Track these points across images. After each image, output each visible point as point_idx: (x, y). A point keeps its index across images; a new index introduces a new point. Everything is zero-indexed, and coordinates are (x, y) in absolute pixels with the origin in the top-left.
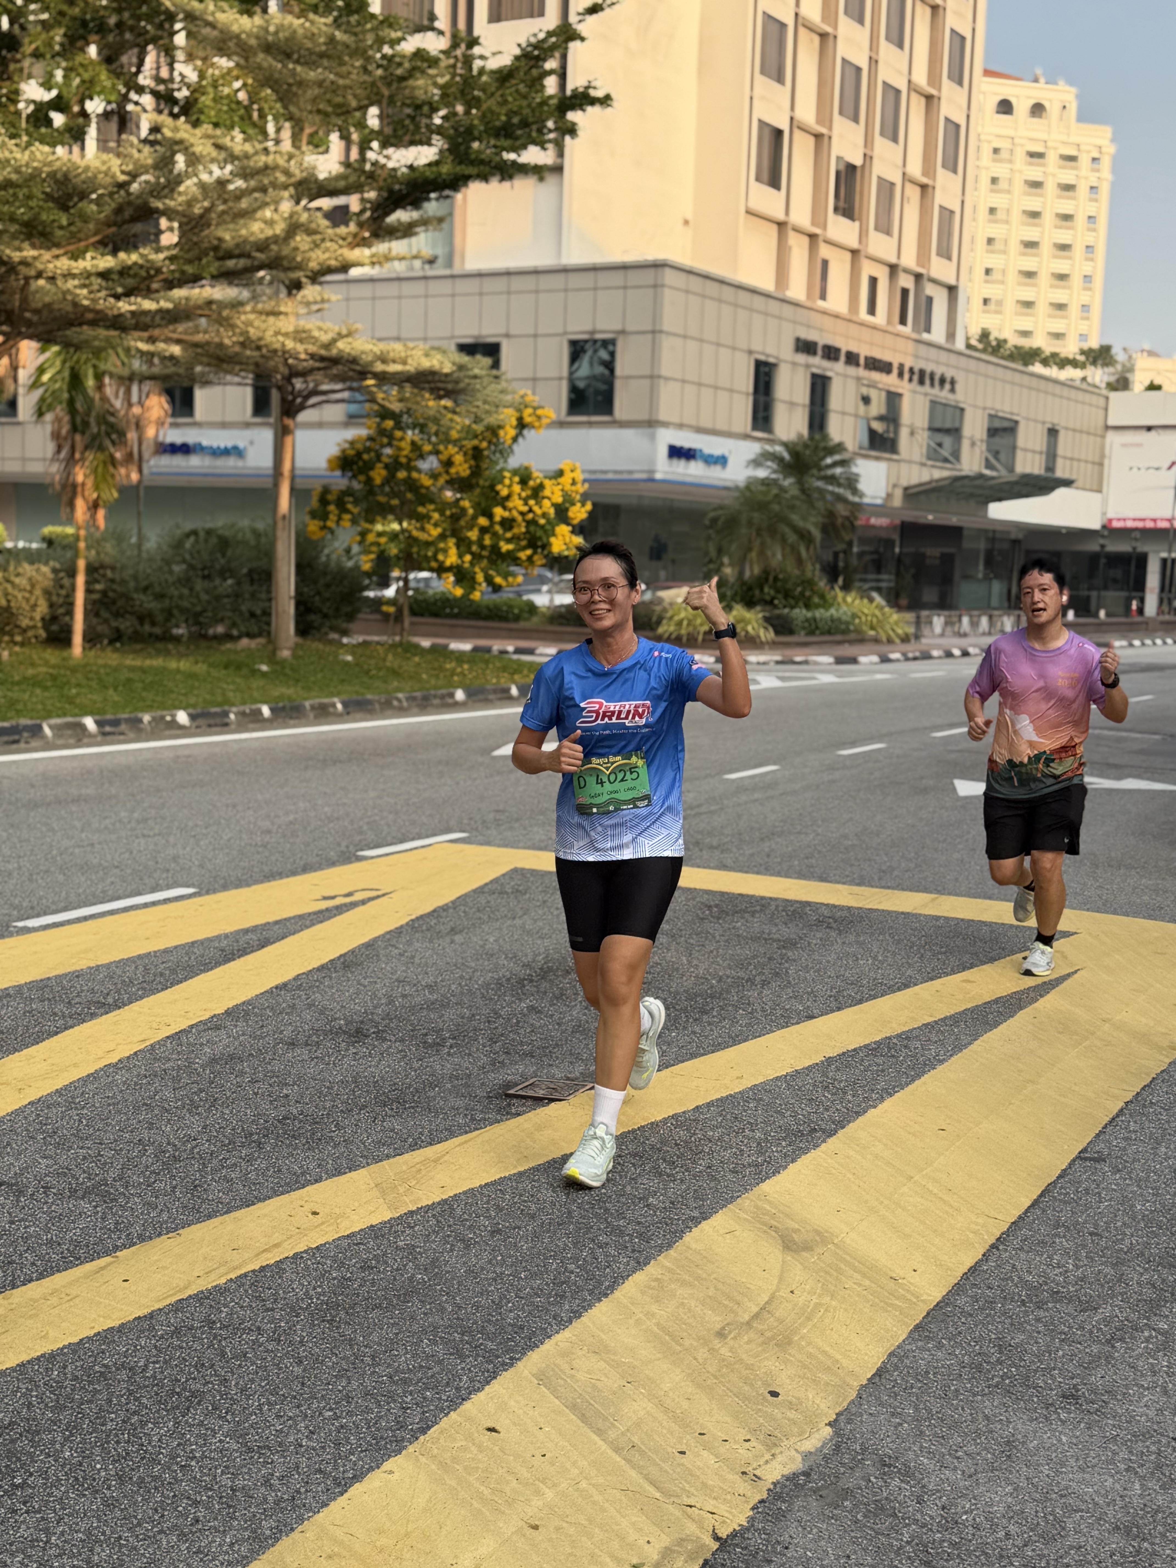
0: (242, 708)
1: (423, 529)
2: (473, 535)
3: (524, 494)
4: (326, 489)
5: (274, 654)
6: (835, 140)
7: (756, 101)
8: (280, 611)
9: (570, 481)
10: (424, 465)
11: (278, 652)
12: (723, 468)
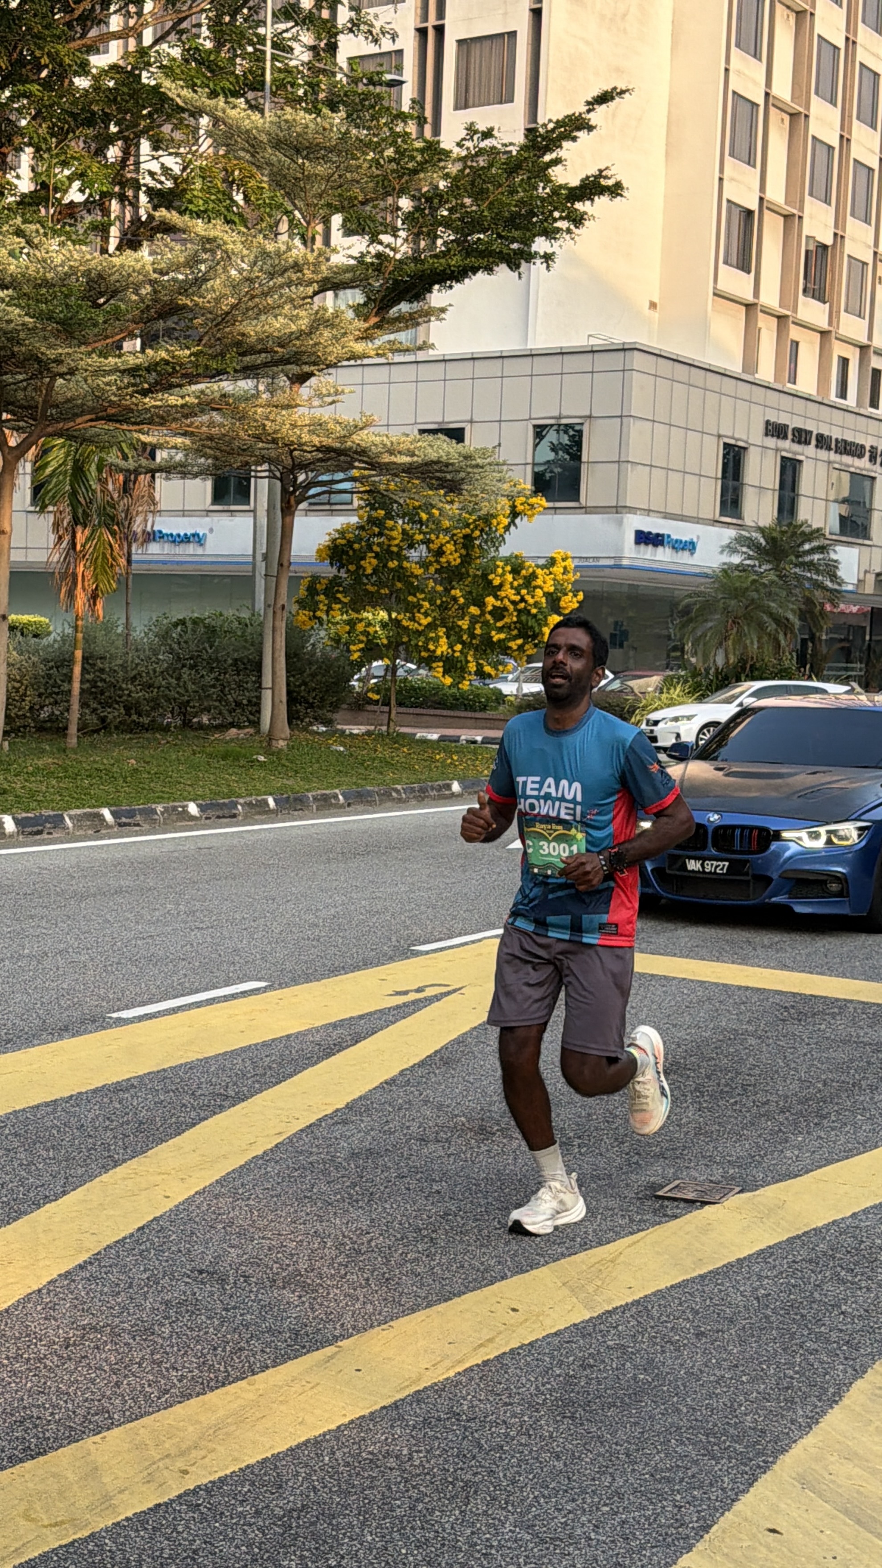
0: (248, 799)
1: (413, 619)
2: (464, 624)
3: (516, 584)
4: (315, 579)
5: (270, 745)
6: (806, 221)
7: (726, 183)
8: (277, 700)
9: (562, 570)
10: (414, 554)
11: (274, 742)
12: (692, 554)
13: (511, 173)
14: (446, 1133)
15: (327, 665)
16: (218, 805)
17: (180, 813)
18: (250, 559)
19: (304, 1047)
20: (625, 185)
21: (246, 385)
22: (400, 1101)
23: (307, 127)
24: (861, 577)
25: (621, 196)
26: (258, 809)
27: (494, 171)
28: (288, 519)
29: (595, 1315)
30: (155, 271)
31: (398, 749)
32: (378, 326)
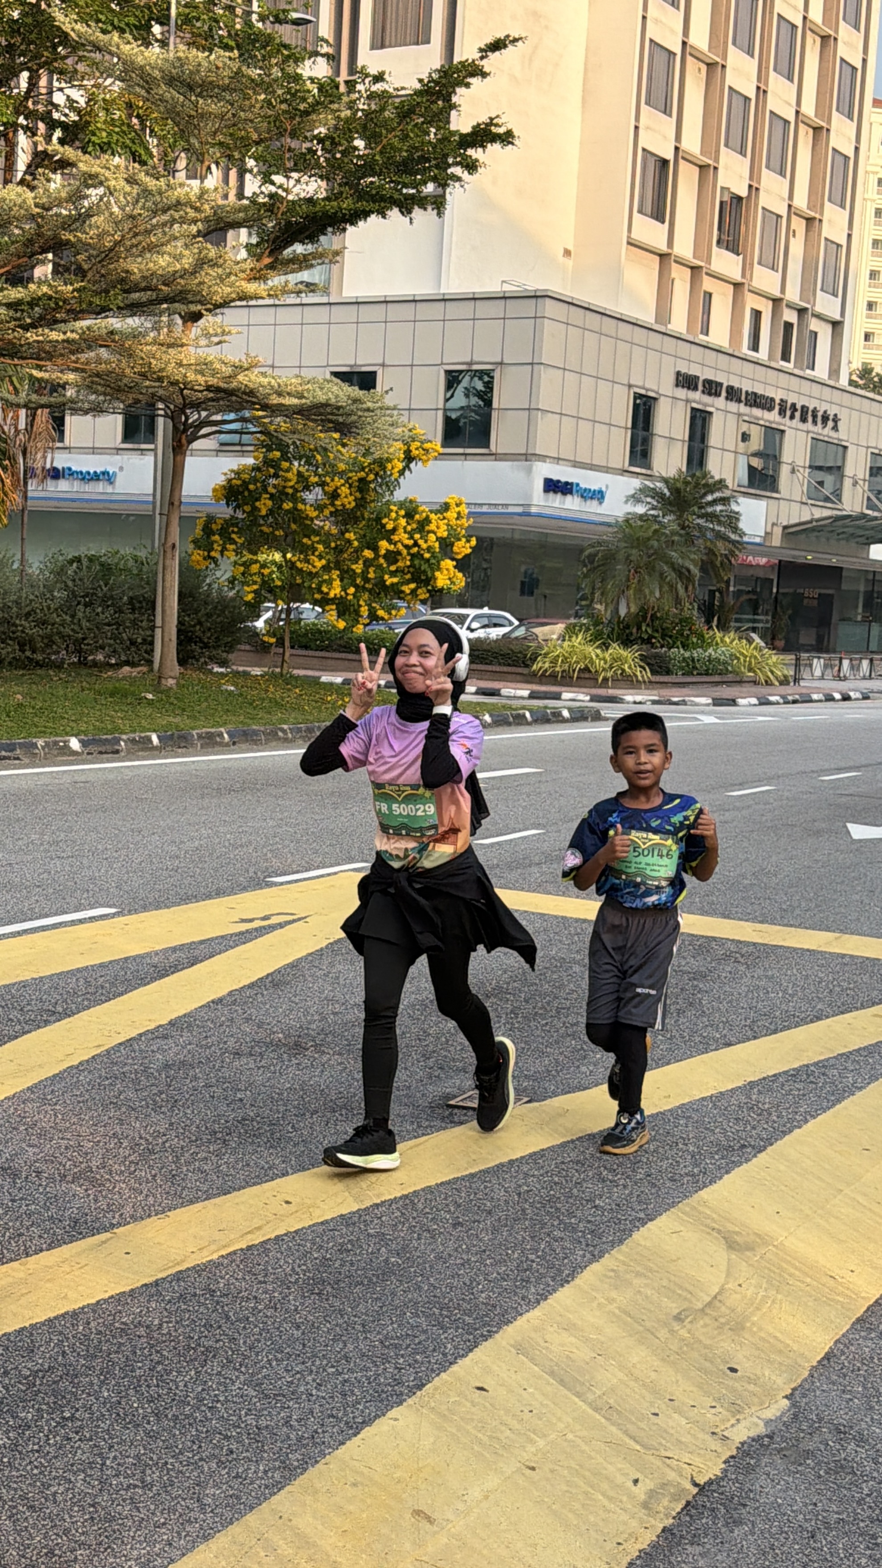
0: (132, 736)
1: (307, 560)
2: (358, 568)
3: (409, 528)
4: (210, 519)
5: (159, 682)
6: (721, 172)
7: (641, 132)
8: (166, 639)
9: (455, 515)
10: (310, 497)
11: (163, 681)
12: (601, 503)
13: (404, 117)
14: (261, 1047)
15: (223, 605)
16: (100, 740)
17: (61, 748)
18: (151, 499)
19: (140, 968)
20: (516, 133)
21: (133, 322)
22: (223, 1019)
23: (199, 65)
24: (769, 530)
25: (513, 144)
26: (141, 746)
27: (387, 113)
28: (179, 458)
29: (363, 1207)
30: (37, 205)
31: (289, 690)
32: (271, 267)
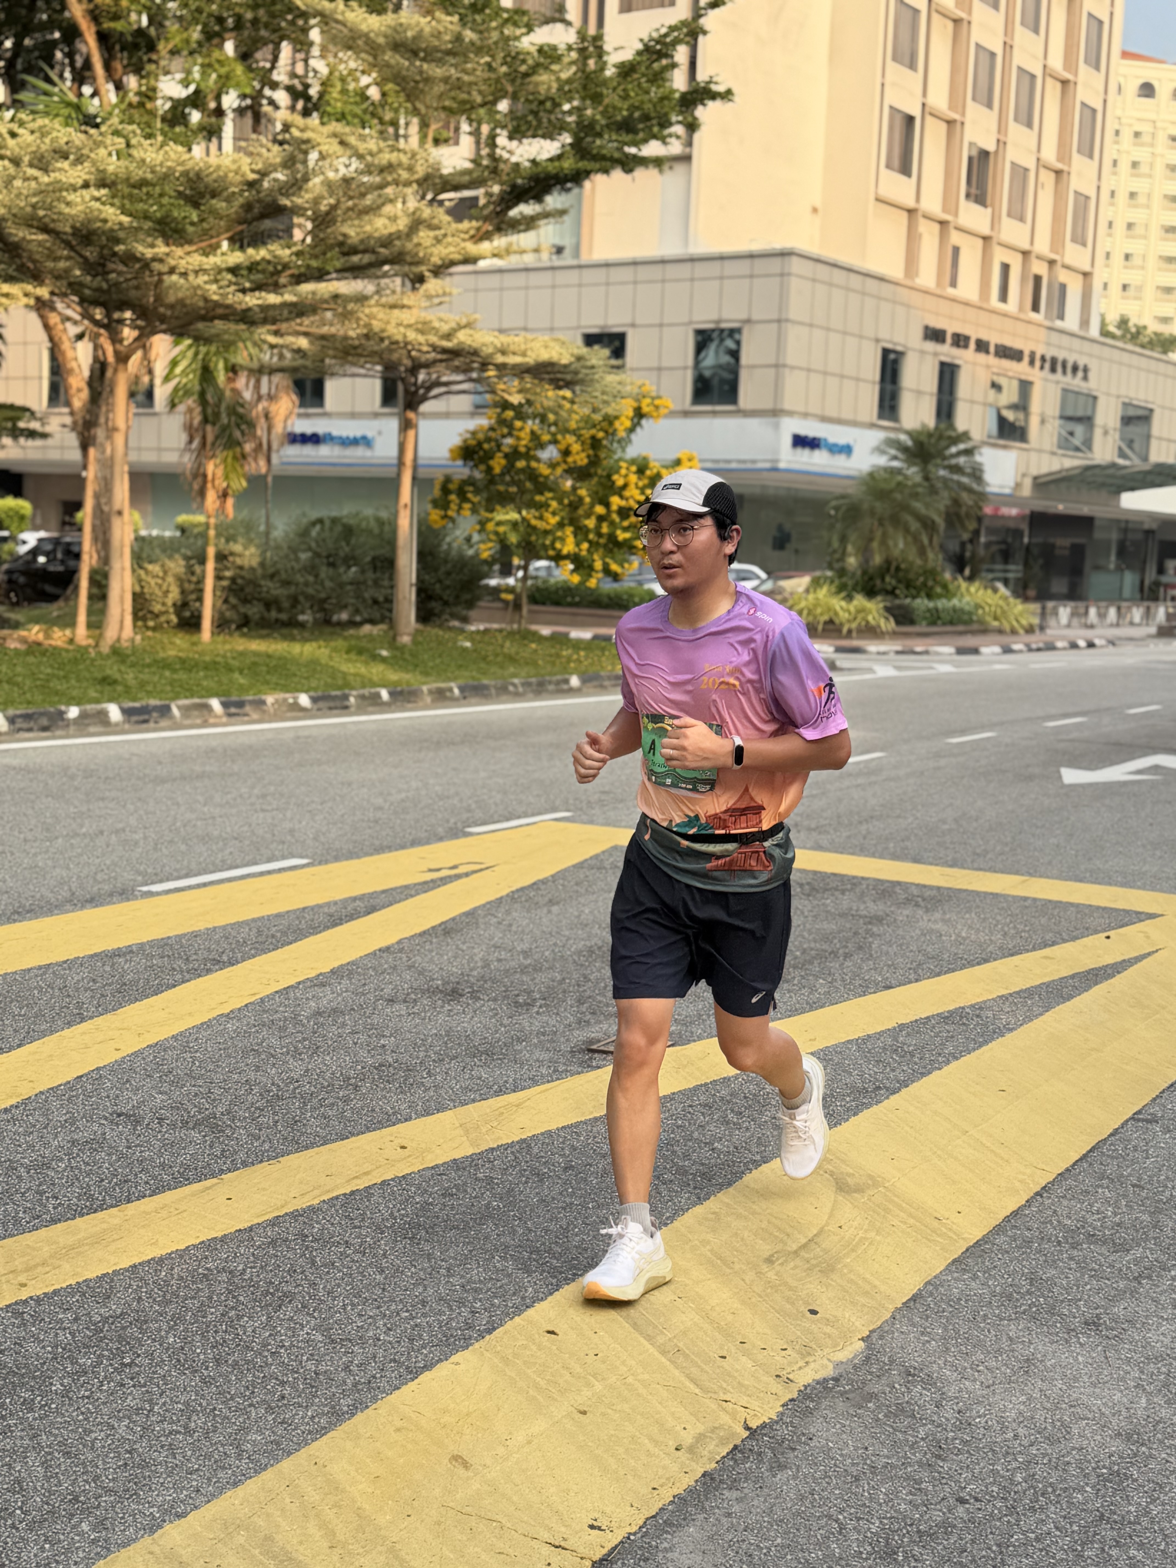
0: (361, 692)
1: (541, 518)
2: (591, 523)
3: (640, 484)
4: (448, 480)
6: (967, 126)
7: (887, 89)
8: (400, 597)
11: (396, 638)
12: (848, 457)
15: (463, 563)
16: (330, 696)
17: (293, 704)
20: (736, 91)
21: (356, 285)
23: (422, 30)
24: (1017, 481)
25: (732, 101)
26: (370, 701)
31: (525, 645)
